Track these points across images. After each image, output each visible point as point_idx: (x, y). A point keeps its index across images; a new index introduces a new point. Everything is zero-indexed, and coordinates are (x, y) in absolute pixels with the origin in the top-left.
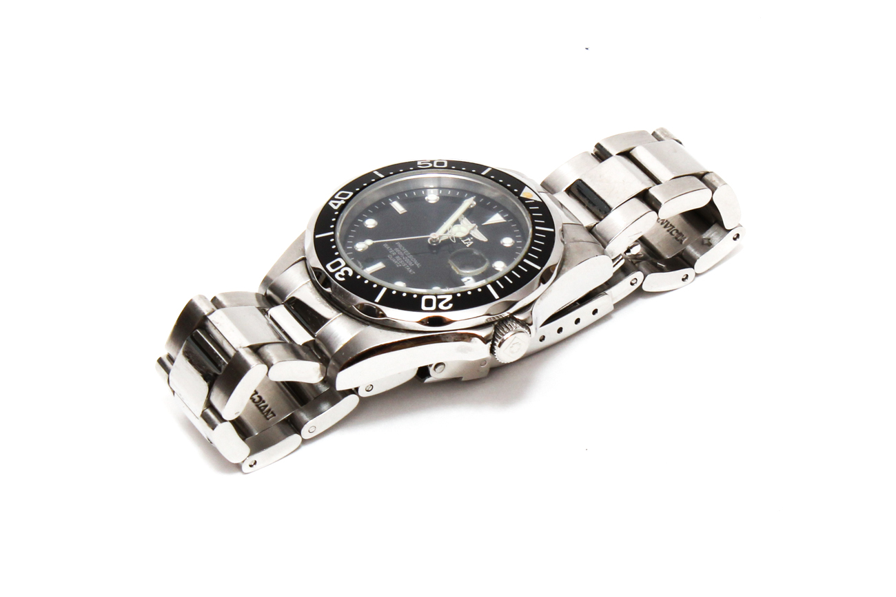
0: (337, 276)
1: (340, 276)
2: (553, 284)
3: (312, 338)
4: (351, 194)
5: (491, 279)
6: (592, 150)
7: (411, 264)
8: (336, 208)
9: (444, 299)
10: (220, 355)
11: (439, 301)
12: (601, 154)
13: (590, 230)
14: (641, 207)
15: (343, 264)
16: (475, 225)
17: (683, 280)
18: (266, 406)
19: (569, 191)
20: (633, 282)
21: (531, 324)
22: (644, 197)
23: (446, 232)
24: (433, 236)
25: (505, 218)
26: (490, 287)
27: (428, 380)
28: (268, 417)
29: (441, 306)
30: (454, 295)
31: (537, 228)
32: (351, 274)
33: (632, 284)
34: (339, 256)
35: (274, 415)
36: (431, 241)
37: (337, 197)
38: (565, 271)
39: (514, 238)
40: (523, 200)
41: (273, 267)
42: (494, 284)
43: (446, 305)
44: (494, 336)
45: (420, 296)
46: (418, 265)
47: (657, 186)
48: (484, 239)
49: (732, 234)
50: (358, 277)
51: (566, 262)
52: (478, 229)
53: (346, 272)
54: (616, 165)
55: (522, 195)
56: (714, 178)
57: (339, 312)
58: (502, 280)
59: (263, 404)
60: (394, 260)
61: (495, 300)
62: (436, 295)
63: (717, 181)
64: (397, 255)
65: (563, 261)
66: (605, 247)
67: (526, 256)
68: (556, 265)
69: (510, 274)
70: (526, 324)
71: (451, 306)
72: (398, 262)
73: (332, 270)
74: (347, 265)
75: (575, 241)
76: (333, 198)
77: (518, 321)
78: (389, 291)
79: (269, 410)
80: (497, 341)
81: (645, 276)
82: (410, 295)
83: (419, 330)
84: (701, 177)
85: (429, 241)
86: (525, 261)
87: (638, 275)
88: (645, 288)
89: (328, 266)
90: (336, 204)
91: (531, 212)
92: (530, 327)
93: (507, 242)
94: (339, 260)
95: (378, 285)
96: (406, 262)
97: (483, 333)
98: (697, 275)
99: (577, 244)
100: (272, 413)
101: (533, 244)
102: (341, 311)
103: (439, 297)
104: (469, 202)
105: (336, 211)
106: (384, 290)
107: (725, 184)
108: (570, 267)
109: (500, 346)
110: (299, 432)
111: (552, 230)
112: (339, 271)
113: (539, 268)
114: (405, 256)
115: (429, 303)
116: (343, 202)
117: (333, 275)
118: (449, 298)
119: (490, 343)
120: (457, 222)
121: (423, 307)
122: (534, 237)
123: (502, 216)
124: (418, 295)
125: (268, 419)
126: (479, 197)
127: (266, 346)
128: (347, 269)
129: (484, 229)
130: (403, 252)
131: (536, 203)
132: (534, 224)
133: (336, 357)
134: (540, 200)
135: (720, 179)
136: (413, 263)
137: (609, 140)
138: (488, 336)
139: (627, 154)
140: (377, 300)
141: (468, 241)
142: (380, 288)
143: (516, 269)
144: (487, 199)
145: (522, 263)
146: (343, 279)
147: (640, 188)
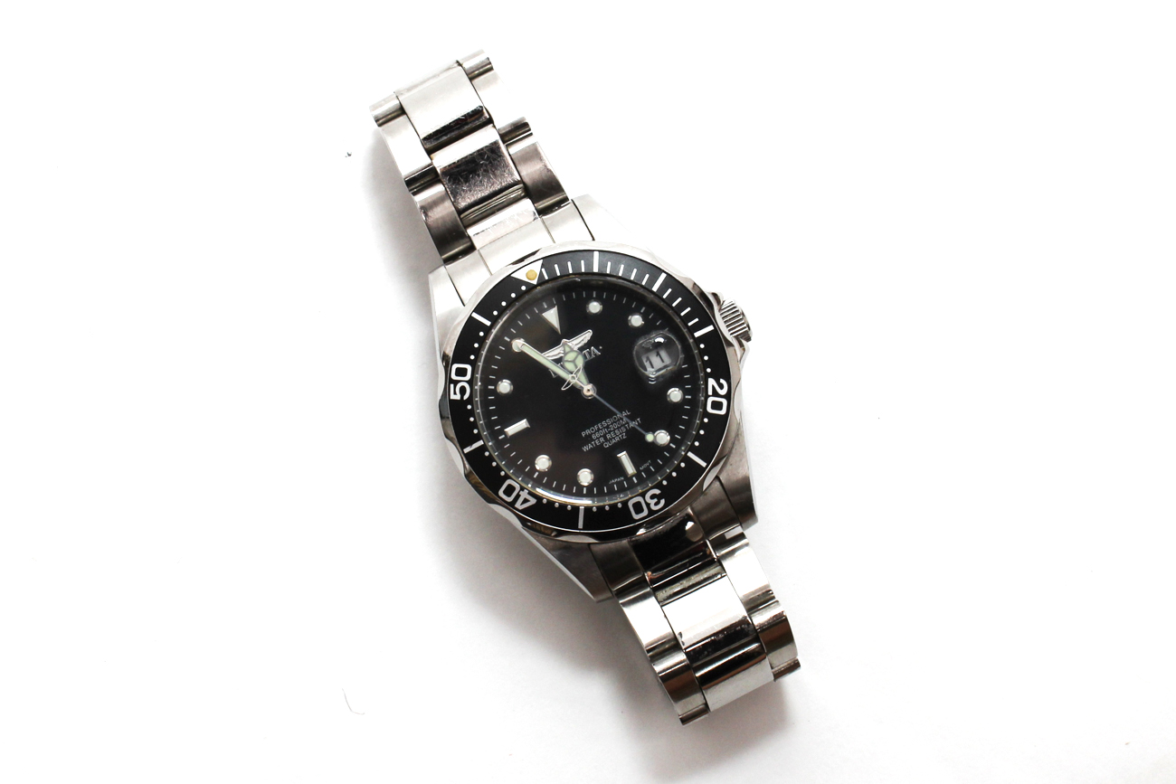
0: (655, 508)
1: (657, 503)
9: (713, 387)
10: (736, 655)
15: (640, 499)
24: (588, 392)
29: (723, 393)
32: (657, 492)
34: (625, 503)
43: (721, 387)
48: (588, 334)
50: (665, 483)
60: (615, 441)
64: (604, 436)
71: (722, 381)
72: (617, 437)
73: (644, 513)
74: (643, 495)
89: (637, 517)
94: (631, 503)
103: (710, 393)
112: (648, 504)
114: (608, 427)
115: (717, 406)
117: (652, 512)
118: (711, 382)
121: (723, 412)
128: (649, 495)
130: (599, 429)
146: (663, 502)
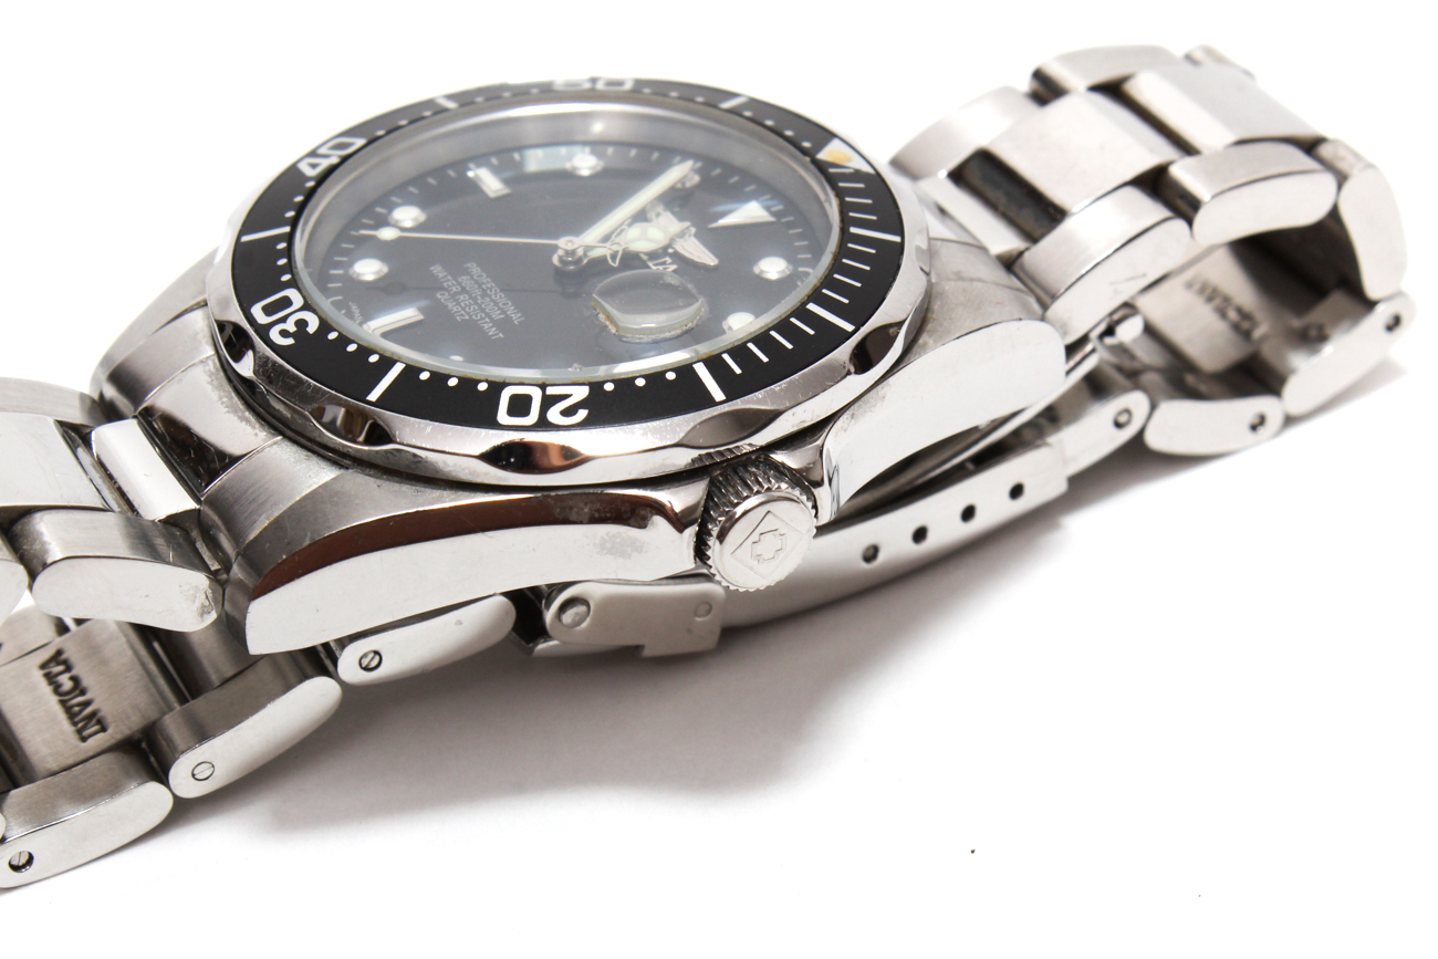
0: (274, 335)
1: (284, 333)
2: (892, 380)
3: (191, 504)
4: (360, 142)
5: (706, 349)
6: (1025, 84)
7: (497, 315)
8: (311, 172)
9: (566, 397)
11: (548, 402)
12: (1046, 90)
13: (1010, 263)
14: (1149, 210)
15: (298, 301)
16: (687, 224)
17: (1254, 428)
18: (87, 704)
19: (958, 176)
20: (1123, 419)
21: (819, 484)
22: (1155, 183)
23: (606, 239)
24: (565, 243)
25: (773, 214)
26: (701, 370)
27: (542, 646)
28: (86, 733)
29: (554, 415)
30: (596, 387)
31: (853, 230)
32: (313, 327)
33: (1118, 425)
34: (293, 284)
35: (103, 729)
36: (561, 259)
37: (323, 151)
38: (925, 348)
39: (791, 259)
40: (822, 167)
41: (132, 327)
42: (714, 364)
43: (568, 412)
44: (706, 510)
45: (497, 387)
46: (516, 317)
47: (1190, 161)
48: (710, 260)
49: (1382, 314)
50: (333, 336)
51: (930, 326)
52: (696, 235)
53: (302, 324)
54: (1081, 113)
55: (823, 155)
56: (1342, 152)
57: (275, 436)
58: (739, 352)
59: (81, 699)
60: (450, 305)
61: (711, 403)
62: (543, 387)
63: (1351, 159)
64: (464, 290)
65: (921, 322)
66: (1045, 307)
67: (815, 295)
68: (900, 324)
69: (762, 339)
70: (806, 482)
71: (582, 414)
72: (460, 309)
73: (262, 319)
74: (306, 307)
75: (959, 277)
76: (313, 154)
77: (781, 471)
78: (411, 371)
79: (94, 714)
80: (714, 520)
81: (1153, 407)
82: (468, 384)
83: (486, 481)
84: (1310, 146)
85: (555, 260)
86: (812, 307)
87: (1137, 401)
88: (1154, 440)
89: (257, 311)
90: (314, 166)
91: (840, 193)
92: (817, 492)
93: (773, 268)
94: (292, 293)
95: (382, 356)
96: (483, 310)
97: (678, 499)
98: (1290, 421)
99: (965, 284)
100: (99, 722)
101: (837, 266)
102: (280, 433)
103: (550, 391)
104: (679, 173)
105: (310, 179)
106: (398, 369)
107: (1370, 166)
108: (942, 339)
109: (722, 537)
110: (161, 775)
111: (897, 239)
112: (283, 320)
113: (849, 327)
114: (485, 294)
115: (520, 405)
116: (334, 160)
117: (263, 331)
118: (581, 393)
119: (695, 528)
120: (641, 216)
121: (503, 416)
122: (842, 251)
123: (767, 208)
124: (491, 384)
125: (84, 739)
126: (707, 163)
127: (38, 516)
128: (306, 315)
129: (711, 238)
131: (857, 175)
132: (846, 222)
133: (250, 555)
134: (871, 171)
135: (1357, 156)
136: (504, 312)
137: (1070, 59)
138: (689, 511)
139: (1114, 90)
140: (373, 396)
141: (664, 263)
142: (387, 363)
143: (783, 326)
144: (730, 169)
145: (801, 312)
146: (290, 341)
147: (1145, 161)
